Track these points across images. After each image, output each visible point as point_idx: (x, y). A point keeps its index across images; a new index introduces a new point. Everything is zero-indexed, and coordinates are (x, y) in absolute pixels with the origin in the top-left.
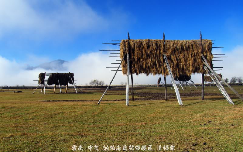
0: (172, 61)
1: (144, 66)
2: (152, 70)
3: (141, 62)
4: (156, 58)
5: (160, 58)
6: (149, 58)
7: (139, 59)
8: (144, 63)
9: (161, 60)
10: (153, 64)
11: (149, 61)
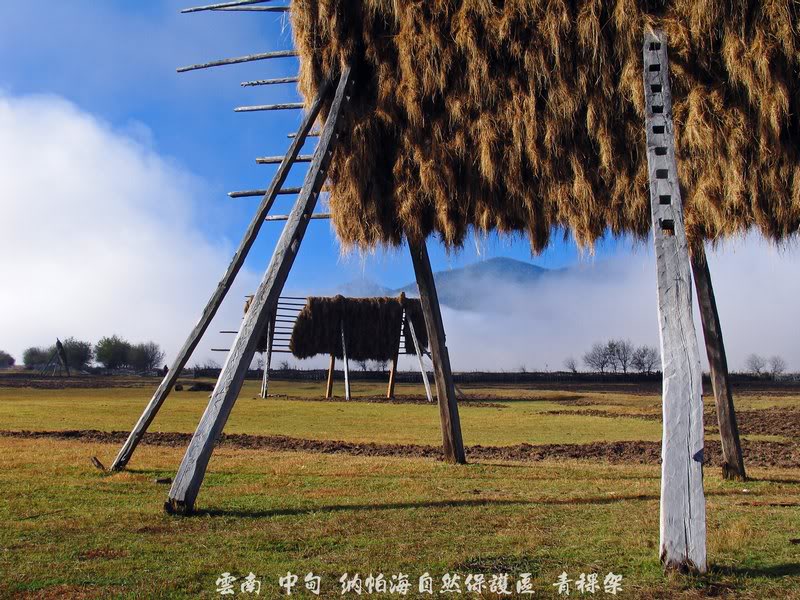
0: (735, 97)
1: (486, 166)
2: (556, 194)
3: (457, 127)
4: (583, 80)
5: (615, 80)
6: (523, 85)
7: (433, 107)
8: (485, 134)
9: (628, 93)
10: (563, 140)
11: (521, 112)
